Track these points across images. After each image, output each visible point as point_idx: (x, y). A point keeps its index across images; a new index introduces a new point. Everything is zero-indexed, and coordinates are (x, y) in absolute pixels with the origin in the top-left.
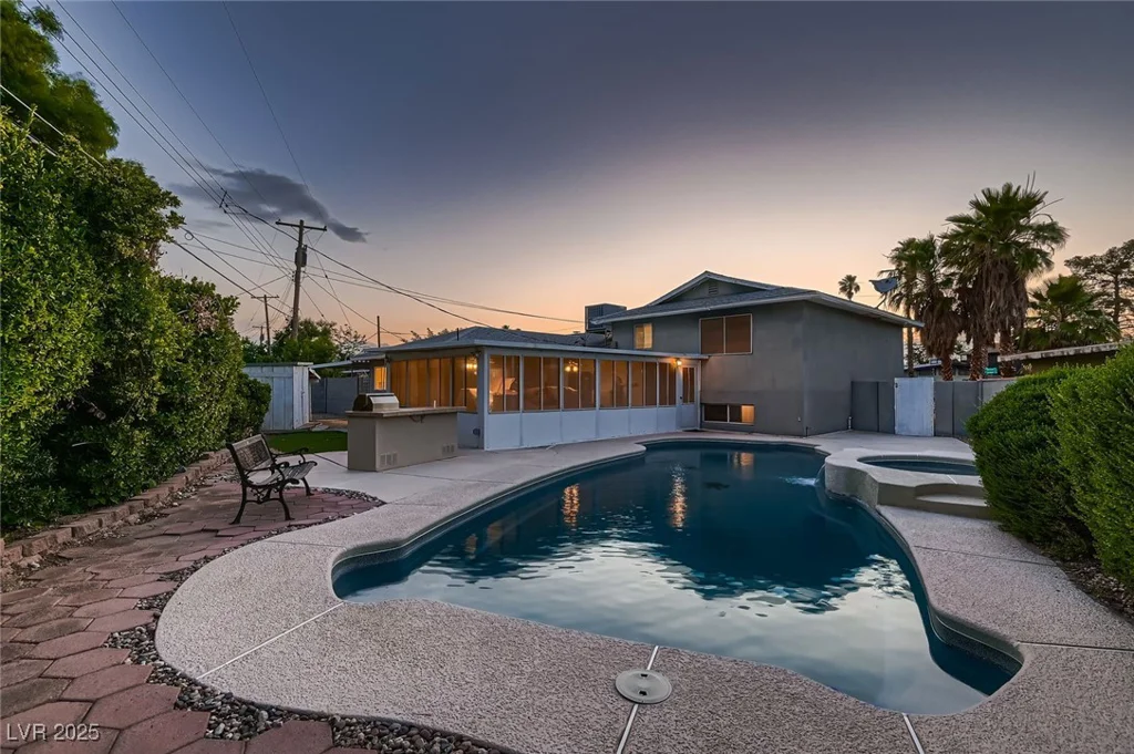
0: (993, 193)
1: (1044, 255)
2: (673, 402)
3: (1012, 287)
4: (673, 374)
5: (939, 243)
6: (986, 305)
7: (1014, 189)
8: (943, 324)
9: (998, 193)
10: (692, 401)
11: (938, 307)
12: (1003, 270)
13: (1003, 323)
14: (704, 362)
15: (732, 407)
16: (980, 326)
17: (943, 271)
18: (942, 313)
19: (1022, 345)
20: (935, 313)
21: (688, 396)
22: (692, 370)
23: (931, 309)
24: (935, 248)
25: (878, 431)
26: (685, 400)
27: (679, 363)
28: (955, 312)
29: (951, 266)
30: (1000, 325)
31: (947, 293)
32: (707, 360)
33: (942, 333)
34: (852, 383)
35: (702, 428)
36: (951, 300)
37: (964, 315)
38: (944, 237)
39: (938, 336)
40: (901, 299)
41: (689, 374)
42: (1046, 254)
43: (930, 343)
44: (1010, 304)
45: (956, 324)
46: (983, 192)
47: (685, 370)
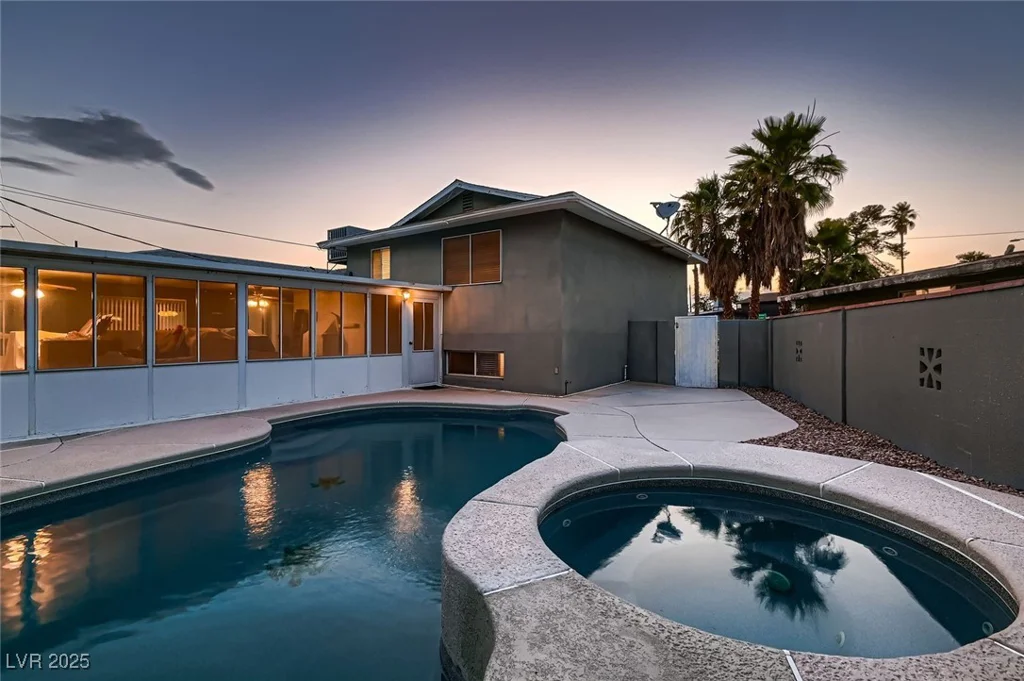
0: (776, 124)
1: (822, 189)
2: (396, 349)
3: (792, 223)
4: (397, 311)
5: (722, 184)
6: (767, 244)
7: (796, 119)
8: (726, 266)
9: (780, 121)
10: (429, 346)
11: (722, 247)
12: (785, 205)
13: (783, 261)
14: (446, 295)
15: (481, 356)
16: (759, 268)
17: (726, 213)
18: (725, 253)
19: (796, 287)
20: (718, 254)
21: (423, 340)
22: (429, 307)
23: (715, 250)
24: (718, 189)
25: (657, 382)
26: (417, 345)
27: (407, 295)
28: (736, 255)
29: (733, 208)
30: (780, 263)
31: (730, 234)
32: (450, 292)
33: (725, 274)
34: (629, 322)
35: (447, 383)
36: (732, 242)
37: (745, 258)
38: (726, 178)
39: (720, 278)
40: (687, 241)
41: (424, 314)
42: (824, 188)
43: (713, 286)
44: (791, 240)
45: (738, 267)
46: (766, 122)
47: (417, 307)
